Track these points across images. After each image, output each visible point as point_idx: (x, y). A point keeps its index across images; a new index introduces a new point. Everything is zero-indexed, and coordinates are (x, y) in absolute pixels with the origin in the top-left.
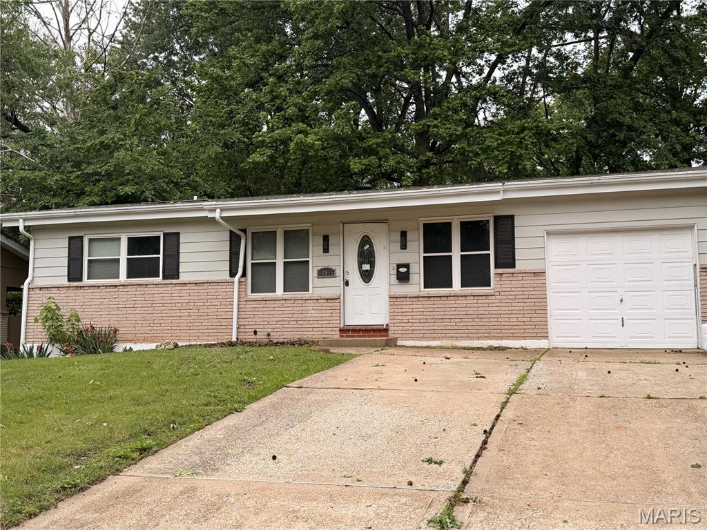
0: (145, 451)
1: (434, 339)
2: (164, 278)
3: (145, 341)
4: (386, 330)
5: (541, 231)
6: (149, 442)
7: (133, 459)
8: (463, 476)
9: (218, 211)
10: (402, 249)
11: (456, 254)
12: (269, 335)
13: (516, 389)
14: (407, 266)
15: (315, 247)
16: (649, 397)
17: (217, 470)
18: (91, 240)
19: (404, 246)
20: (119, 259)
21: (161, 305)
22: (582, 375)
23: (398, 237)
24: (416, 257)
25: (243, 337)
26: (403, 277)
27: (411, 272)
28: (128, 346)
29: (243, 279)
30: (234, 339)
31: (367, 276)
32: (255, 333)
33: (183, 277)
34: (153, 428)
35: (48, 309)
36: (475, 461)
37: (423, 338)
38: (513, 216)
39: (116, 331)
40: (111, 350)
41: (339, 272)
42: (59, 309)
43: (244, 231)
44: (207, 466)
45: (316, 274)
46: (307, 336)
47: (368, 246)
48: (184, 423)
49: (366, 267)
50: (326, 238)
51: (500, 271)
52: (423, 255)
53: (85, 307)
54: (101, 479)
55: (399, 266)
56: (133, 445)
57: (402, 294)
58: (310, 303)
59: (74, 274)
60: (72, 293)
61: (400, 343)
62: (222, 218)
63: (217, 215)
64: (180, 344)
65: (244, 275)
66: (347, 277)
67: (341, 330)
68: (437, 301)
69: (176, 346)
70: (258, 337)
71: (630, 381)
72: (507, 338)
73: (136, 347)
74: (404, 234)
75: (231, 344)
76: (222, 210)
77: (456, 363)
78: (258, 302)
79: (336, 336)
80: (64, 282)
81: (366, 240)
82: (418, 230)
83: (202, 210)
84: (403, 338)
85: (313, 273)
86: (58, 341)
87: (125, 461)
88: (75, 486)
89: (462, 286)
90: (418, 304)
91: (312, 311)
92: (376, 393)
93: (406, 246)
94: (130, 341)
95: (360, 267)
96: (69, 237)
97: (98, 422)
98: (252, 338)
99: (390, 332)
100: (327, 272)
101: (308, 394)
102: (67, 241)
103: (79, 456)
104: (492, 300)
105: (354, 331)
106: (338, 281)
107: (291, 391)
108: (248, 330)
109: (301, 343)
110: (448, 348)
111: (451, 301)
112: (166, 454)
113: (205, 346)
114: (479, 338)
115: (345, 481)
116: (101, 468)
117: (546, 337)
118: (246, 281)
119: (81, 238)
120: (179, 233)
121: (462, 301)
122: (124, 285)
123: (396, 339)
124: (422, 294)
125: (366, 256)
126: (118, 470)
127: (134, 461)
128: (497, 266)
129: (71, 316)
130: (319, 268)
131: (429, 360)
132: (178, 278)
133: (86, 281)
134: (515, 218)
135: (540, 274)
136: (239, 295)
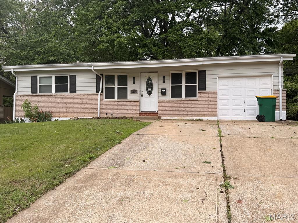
0: (91, 159)
1: (175, 116)
2: (70, 92)
3: (63, 116)
4: (157, 113)
5: (216, 77)
8: (222, 168)
9: (93, 67)
10: (163, 83)
11: (184, 85)
12: (112, 115)
13: (221, 135)
14: (165, 89)
15: (130, 82)
16: (272, 138)
17: (124, 166)
18: (40, 77)
19: (164, 82)
20: (52, 85)
21: (69, 103)
23: (162, 78)
24: (168, 86)
25: (102, 116)
26: (164, 94)
27: (166, 92)
28: (57, 118)
29: (102, 94)
30: (99, 116)
31: (150, 93)
33: (78, 93)
34: (90, 150)
35: (26, 104)
36: (223, 162)
37: (169, 116)
38: (206, 71)
39: (52, 113)
40: (50, 120)
41: (139, 91)
42: (30, 104)
43: (102, 75)
46: (127, 115)
47: (150, 82)
48: (101, 148)
49: (149, 89)
50: (134, 78)
52: (171, 85)
53: (39, 103)
55: (162, 89)
56: (86, 157)
57: (164, 100)
58: (128, 103)
59: (34, 90)
60: (33, 98)
61: (162, 118)
62: (94, 69)
64: (79, 118)
65: (102, 92)
66: (142, 93)
67: (140, 113)
68: (176, 102)
70: (108, 115)
71: (259, 132)
72: (203, 116)
73: (60, 119)
74: (164, 77)
75: (98, 118)
78: (107, 102)
79: (138, 115)
80: (30, 93)
81: (149, 79)
82: (170, 76)
83: (86, 66)
84: (163, 116)
85: (129, 91)
86: (29, 116)
89: (186, 97)
90: (170, 103)
91: (129, 106)
93: (165, 82)
95: (147, 89)
96: (32, 76)
97: (68, 148)
98: (105, 116)
99: (158, 114)
100: (134, 91)
101: (142, 137)
102: (30, 79)
103: (66, 161)
104: (197, 102)
105: (145, 113)
106: (139, 95)
107: (136, 136)
108: (104, 113)
109: (125, 118)
110: (180, 120)
111: (182, 102)
112: (100, 159)
113: (88, 119)
114: (192, 116)
115: (177, 170)
116: (77, 166)
117: (217, 116)
118: (103, 94)
119: (37, 76)
120: (76, 75)
121: (186, 102)
122: (54, 95)
124: (171, 100)
125: (149, 85)
126: (84, 166)
127: (89, 163)
128: (199, 90)
129: (35, 107)
130: (131, 90)
132: (76, 93)
133: (39, 93)
135: (215, 92)
136: (100, 99)
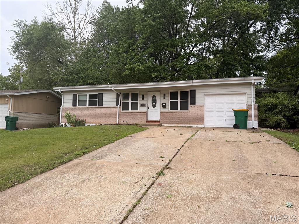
0: (85, 153)
1: (172, 124)
2: (98, 106)
3: (93, 123)
5: (203, 94)
6: (86, 150)
7: (81, 155)
8: (169, 161)
9: (113, 87)
11: (179, 100)
12: (127, 122)
13: (190, 138)
14: (165, 104)
15: (140, 98)
16: (227, 141)
17: (103, 158)
18: (79, 95)
19: (164, 98)
20: (86, 101)
21: (98, 113)
22: (210, 134)
24: (168, 101)
25: (120, 123)
26: (164, 107)
28: (89, 124)
29: (120, 107)
30: (117, 123)
31: (154, 106)
32: (123, 121)
33: (104, 106)
34: (88, 147)
35: (67, 114)
36: (173, 157)
37: (169, 124)
38: (195, 90)
39: (85, 120)
40: (84, 125)
41: (146, 105)
42: (70, 114)
43: (121, 93)
44: (100, 157)
45: (140, 105)
46: (137, 123)
47: (155, 98)
48: (97, 146)
49: (154, 104)
50: (143, 96)
51: (191, 105)
52: (170, 101)
53: (77, 113)
54: (71, 160)
55: (163, 104)
56: (82, 151)
57: (164, 111)
58: (138, 114)
59: (74, 104)
60: (74, 110)
61: (163, 125)
62: (114, 89)
63: (113, 89)
64: (102, 124)
65: (120, 105)
66: (149, 107)
67: (147, 121)
68: (173, 113)
69: (101, 125)
71: (223, 137)
72: (193, 124)
73: (91, 125)
74: (165, 95)
75: (116, 124)
76: (114, 87)
77: (176, 131)
78: (124, 113)
79: (145, 123)
80: (72, 106)
81: (154, 96)
82: (169, 94)
83: (109, 87)
84: (164, 124)
85: (139, 105)
86: (70, 123)
87: (79, 155)
88: (64, 162)
89: (180, 110)
90: (168, 114)
91: (139, 116)
92: (151, 139)
94: (89, 123)
95: (152, 104)
97: (74, 145)
98: (122, 123)
99: (160, 122)
100: (143, 105)
101: (133, 138)
102: (72, 95)
103: (67, 154)
104: (189, 113)
105: (150, 121)
106: (146, 107)
107: (128, 138)
108: (121, 121)
109: (135, 124)
110: (176, 127)
111: (177, 113)
112: (90, 154)
113: (109, 125)
114: (185, 124)
115: (137, 162)
116: (72, 157)
117: (204, 124)
119: (76, 94)
120: (102, 94)
121: (180, 113)
122: (88, 108)
123: (162, 124)
124: (169, 111)
125: (154, 101)
126: (76, 158)
127: (82, 156)
128: (190, 104)
129: (73, 116)
131: (169, 130)
132: (102, 106)
133: (77, 106)
134: (196, 90)
135: (202, 106)
136: (119, 111)
